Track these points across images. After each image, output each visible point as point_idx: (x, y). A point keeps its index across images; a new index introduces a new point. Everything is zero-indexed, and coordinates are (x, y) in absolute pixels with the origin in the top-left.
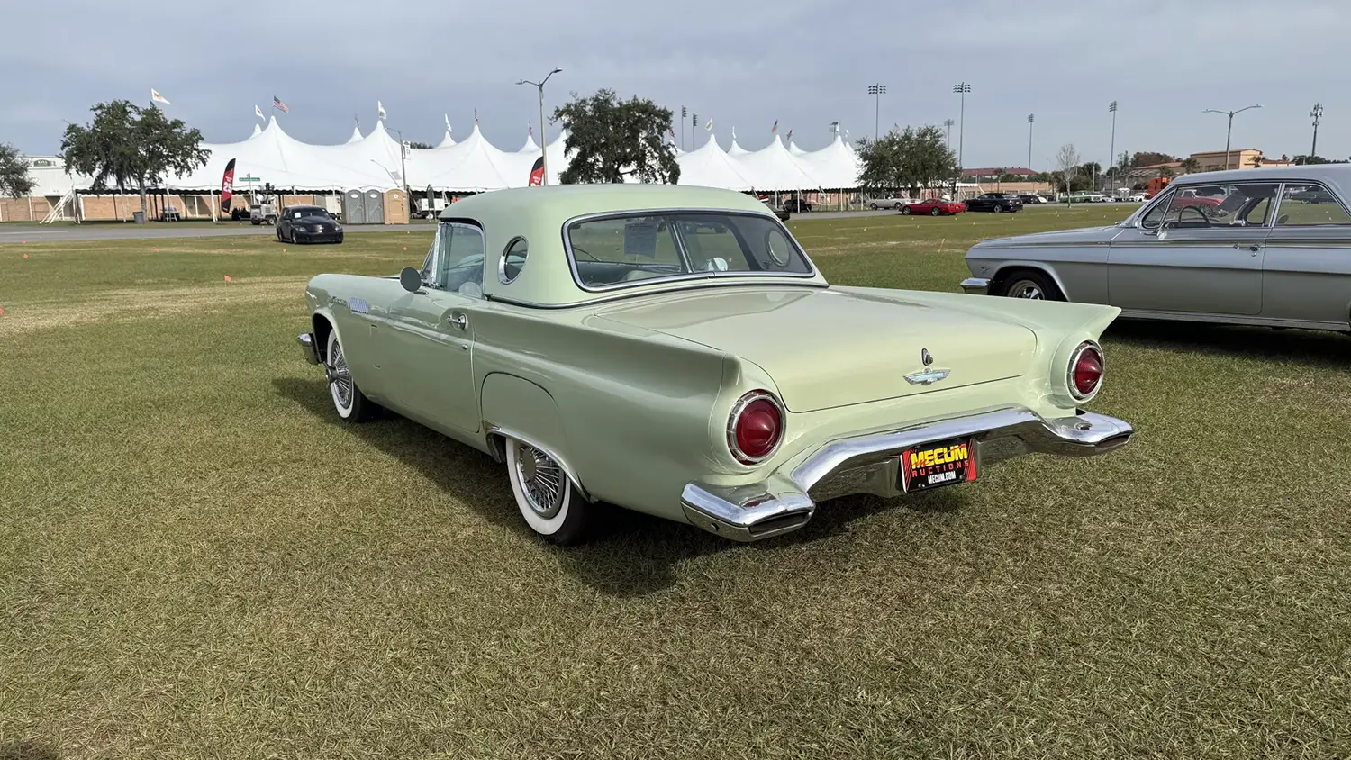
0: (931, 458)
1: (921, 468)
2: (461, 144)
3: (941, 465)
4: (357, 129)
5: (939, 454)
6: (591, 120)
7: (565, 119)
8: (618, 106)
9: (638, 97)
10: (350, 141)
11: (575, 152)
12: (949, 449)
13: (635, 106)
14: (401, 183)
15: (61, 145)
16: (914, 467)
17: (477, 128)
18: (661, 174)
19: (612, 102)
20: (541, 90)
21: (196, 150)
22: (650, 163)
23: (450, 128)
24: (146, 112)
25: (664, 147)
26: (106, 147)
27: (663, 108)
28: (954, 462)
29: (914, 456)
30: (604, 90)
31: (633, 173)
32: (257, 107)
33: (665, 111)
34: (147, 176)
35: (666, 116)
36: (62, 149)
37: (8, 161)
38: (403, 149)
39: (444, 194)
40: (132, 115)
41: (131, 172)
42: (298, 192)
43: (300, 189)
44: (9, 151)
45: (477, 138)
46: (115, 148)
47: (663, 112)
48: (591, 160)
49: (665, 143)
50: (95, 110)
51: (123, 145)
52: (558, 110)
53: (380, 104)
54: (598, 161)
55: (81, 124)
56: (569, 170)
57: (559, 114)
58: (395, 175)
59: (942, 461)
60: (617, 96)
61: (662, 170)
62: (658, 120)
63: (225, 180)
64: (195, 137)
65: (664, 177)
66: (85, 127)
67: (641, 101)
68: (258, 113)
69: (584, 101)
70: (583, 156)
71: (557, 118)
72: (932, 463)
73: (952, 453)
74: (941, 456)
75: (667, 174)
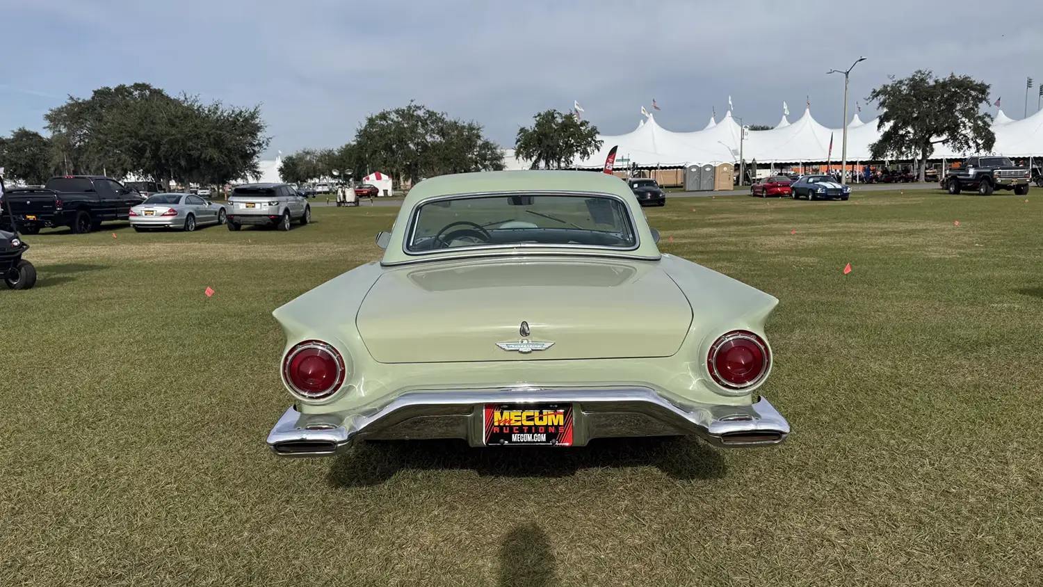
0: (519, 418)
1: (505, 426)
2: (794, 125)
3: (530, 427)
4: (712, 119)
5: (527, 417)
6: (907, 98)
7: (882, 98)
8: (934, 83)
9: (954, 74)
10: (707, 127)
11: (888, 126)
12: (541, 413)
13: (953, 82)
14: (738, 158)
15: (515, 141)
16: (496, 424)
17: (808, 110)
18: (975, 142)
19: (928, 80)
20: (847, 77)
21: (594, 140)
22: (964, 132)
23: (787, 112)
24: (566, 117)
25: (979, 117)
26: (540, 141)
27: (980, 82)
28: (547, 426)
29: (497, 414)
30: (920, 71)
31: (944, 142)
32: (642, 108)
33: (982, 84)
34: (563, 159)
35: (983, 89)
36: (516, 143)
37: (493, 152)
38: (743, 131)
39: (772, 165)
40: (557, 119)
41: (553, 157)
42: (662, 168)
43: (663, 166)
44: (494, 146)
45: (808, 119)
46: (546, 142)
47: (979, 85)
48: (901, 132)
49: (981, 114)
50: (536, 117)
51: (549, 140)
52: (874, 92)
53: (730, 98)
54: (909, 132)
55: (528, 128)
56: (880, 141)
57: (876, 94)
58: (735, 152)
59: (531, 423)
60: (934, 75)
61: (976, 138)
62: (973, 93)
63: (607, 161)
64: (594, 132)
65: (978, 145)
66: (530, 129)
67: (958, 77)
68: (643, 112)
69: (901, 82)
70: (895, 129)
71: (873, 99)
72: (519, 424)
73: (545, 418)
74: (530, 418)
75: (980, 142)
